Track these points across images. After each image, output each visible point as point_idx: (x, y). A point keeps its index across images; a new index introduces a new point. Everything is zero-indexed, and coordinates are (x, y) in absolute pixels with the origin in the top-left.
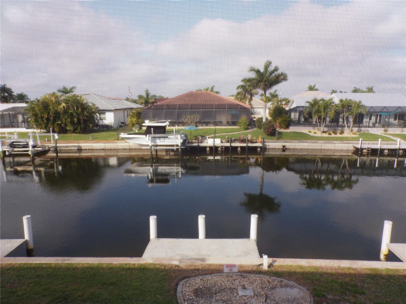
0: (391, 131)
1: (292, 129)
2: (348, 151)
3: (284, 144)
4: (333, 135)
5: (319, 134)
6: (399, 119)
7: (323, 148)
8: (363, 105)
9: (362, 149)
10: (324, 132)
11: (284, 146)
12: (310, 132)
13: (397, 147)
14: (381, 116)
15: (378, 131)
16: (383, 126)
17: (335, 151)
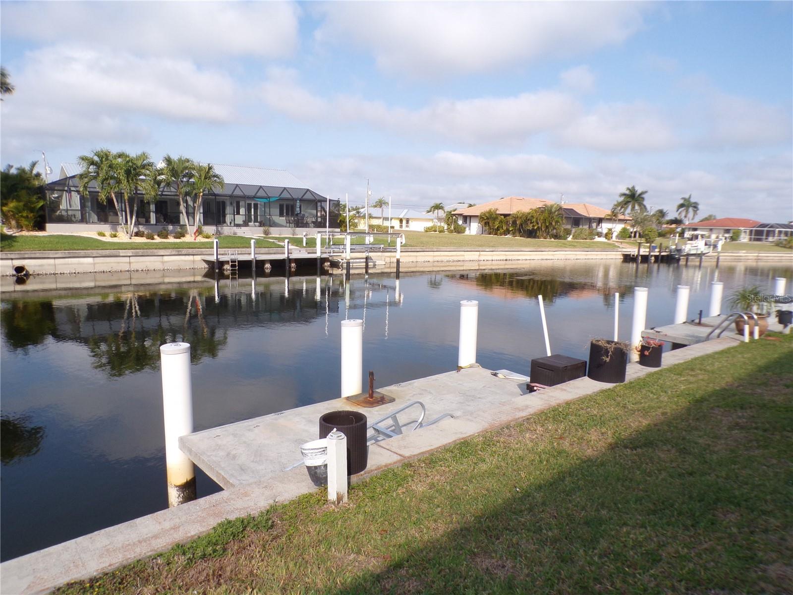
0: (275, 232)
1: (53, 229)
2: (193, 271)
3: (18, 263)
4: (158, 240)
5: (123, 237)
6: (287, 214)
7: (134, 267)
8: (216, 176)
9: (221, 264)
10: (137, 234)
11: (19, 269)
12: (101, 234)
13: (285, 256)
14: (256, 206)
15: (253, 232)
16: (262, 224)
17: (165, 272)
